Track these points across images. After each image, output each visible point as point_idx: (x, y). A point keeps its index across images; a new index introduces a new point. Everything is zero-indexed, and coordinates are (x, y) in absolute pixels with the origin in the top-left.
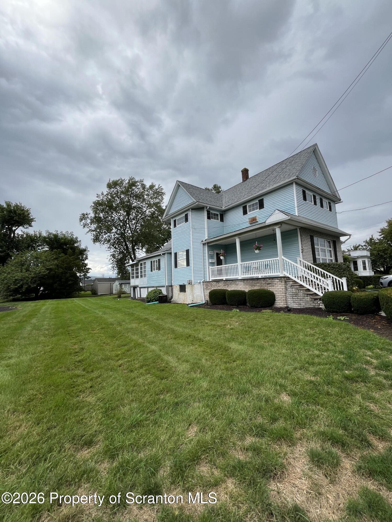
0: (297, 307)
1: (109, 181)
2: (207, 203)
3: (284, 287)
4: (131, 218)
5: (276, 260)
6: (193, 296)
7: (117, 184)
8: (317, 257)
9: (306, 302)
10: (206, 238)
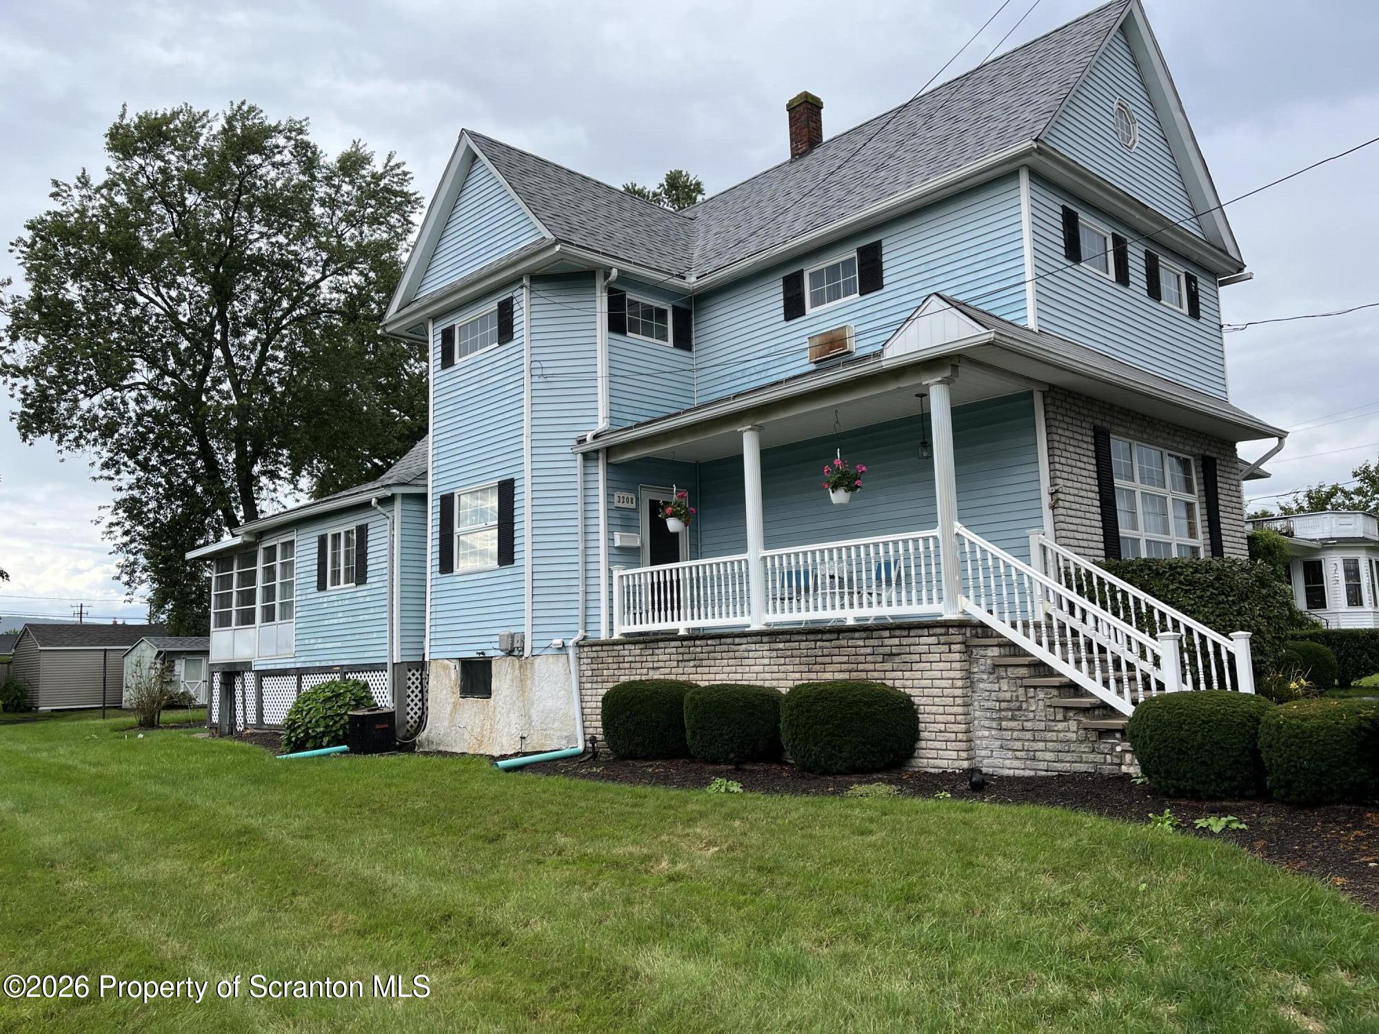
0: (1018, 773)
1: (122, 116)
2: (612, 251)
3: (958, 674)
4: (235, 317)
5: (926, 539)
6: (526, 716)
7: (160, 134)
8: (1124, 531)
9: (1059, 746)
10: (602, 425)
